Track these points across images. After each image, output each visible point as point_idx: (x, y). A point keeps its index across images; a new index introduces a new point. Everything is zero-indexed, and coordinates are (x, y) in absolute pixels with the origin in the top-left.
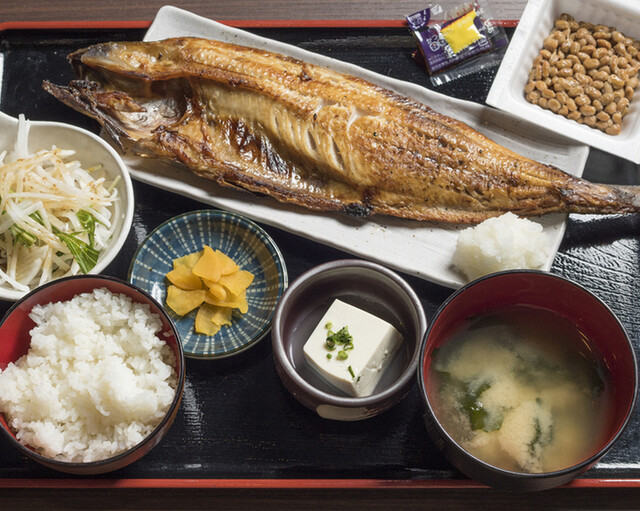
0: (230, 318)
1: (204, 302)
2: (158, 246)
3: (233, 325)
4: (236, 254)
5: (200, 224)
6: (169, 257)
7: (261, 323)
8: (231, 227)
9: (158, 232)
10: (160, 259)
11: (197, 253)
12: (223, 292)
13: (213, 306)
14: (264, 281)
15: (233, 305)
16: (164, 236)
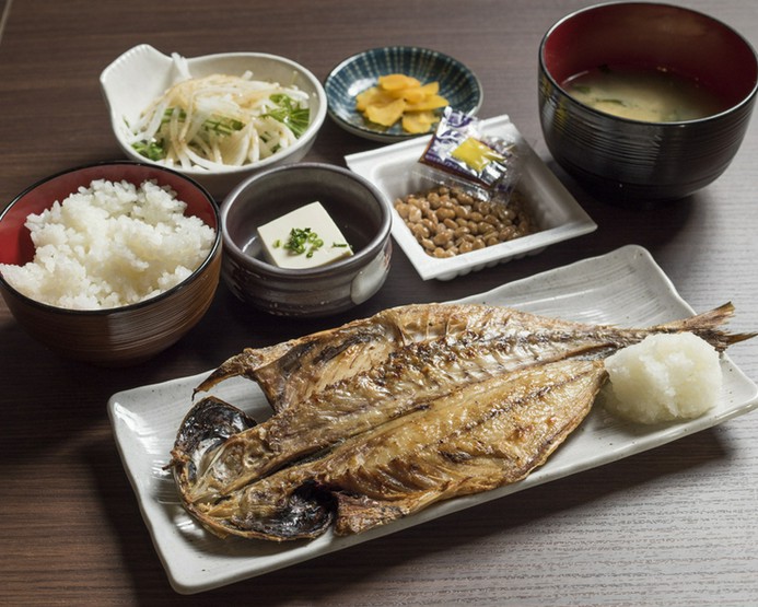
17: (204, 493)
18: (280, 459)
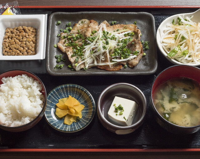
0: (76, 119)
1: (68, 114)
2: (54, 95)
3: (77, 122)
4: (79, 99)
5: (68, 88)
6: (58, 99)
7: (86, 122)
8: (78, 90)
9: (54, 90)
10: (55, 99)
11: (67, 98)
12: (74, 111)
13: (71, 115)
14: (88, 108)
15: (77, 115)
16: (56, 91)
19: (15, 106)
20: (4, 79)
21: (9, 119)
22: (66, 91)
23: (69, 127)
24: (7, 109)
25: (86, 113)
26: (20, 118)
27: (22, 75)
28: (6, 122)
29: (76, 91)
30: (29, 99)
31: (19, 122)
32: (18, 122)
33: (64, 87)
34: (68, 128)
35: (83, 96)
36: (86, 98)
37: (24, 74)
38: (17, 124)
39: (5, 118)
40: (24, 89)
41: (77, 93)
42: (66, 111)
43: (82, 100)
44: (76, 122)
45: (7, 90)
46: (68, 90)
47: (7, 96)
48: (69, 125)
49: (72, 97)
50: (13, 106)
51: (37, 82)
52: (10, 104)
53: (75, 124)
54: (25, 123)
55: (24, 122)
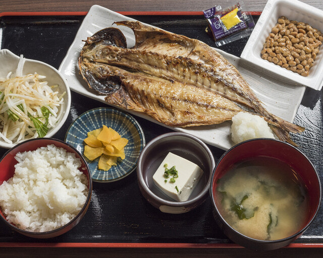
0: (116, 162)
1: (103, 154)
2: (80, 125)
3: (118, 165)
4: (119, 129)
5: (101, 114)
6: (85, 131)
7: (132, 164)
8: (117, 116)
9: (80, 118)
10: (81, 132)
11: (100, 129)
12: (113, 149)
13: (108, 156)
14: (133, 143)
15: (118, 155)
16: (83, 120)
17: (89, 56)
18: (118, 63)
19: (43, 198)
20: (19, 155)
21: (35, 220)
22: (97, 119)
23: (106, 174)
24: (31, 204)
25: (131, 150)
26: (52, 216)
27: (46, 146)
28: (31, 226)
29: (113, 117)
30: (64, 184)
31: (53, 222)
32: (51, 222)
33: (94, 113)
34: (104, 175)
35: (124, 125)
36: (130, 128)
37: (50, 144)
38: (51, 227)
39: (29, 219)
40: (53, 168)
41: (116, 121)
42: (99, 150)
43: (123, 131)
44: (116, 165)
45: (27, 174)
46: (102, 117)
47: (28, 182)
48: (106, 171)
49: (108, 127)
50: (40, 197)
51: (72, 155)
52: (34, 195)
53: (115, 168)
54: (63, 224)
55: (60, 222)
